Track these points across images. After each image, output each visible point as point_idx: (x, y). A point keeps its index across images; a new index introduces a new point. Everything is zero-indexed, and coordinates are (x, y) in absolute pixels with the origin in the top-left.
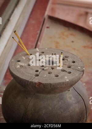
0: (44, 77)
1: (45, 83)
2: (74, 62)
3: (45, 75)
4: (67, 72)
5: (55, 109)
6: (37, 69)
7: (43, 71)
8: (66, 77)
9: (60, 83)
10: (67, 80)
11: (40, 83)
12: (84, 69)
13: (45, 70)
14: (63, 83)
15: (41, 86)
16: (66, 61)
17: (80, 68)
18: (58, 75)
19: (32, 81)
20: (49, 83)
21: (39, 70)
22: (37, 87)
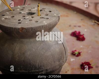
0: (26, 23)
1: (27, 28)
2: (50, 12)
3: (27, 22)
4: (45, 18)
5: (38, 50)
6: (20, 19)
7: (24, 20)
8: (44, 22)
9: (40, 26)
10: (46, 24)
11: (23, 28)
12: (59, 15)
13: (26, 19)
14: (42, 26)
15: (23, 31)
16: (44, 11)
17: (56, 15)
18: (38, 21)
19: (16, 27)
20: (31, 27)
21: (21, 19)
22: (20, 32)
